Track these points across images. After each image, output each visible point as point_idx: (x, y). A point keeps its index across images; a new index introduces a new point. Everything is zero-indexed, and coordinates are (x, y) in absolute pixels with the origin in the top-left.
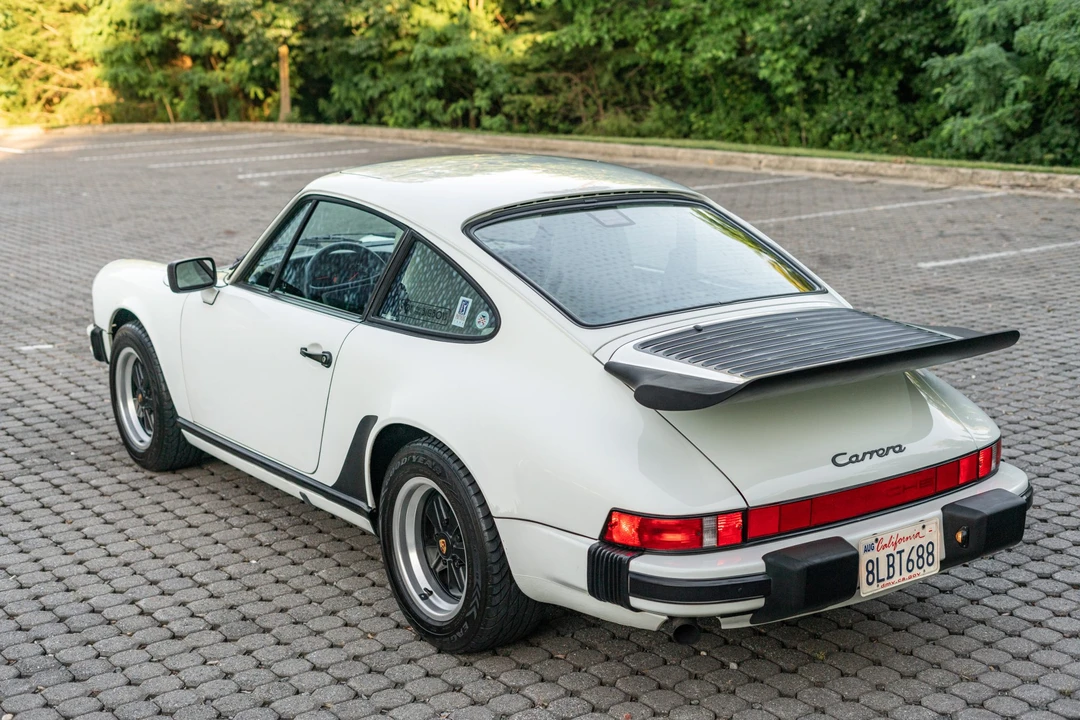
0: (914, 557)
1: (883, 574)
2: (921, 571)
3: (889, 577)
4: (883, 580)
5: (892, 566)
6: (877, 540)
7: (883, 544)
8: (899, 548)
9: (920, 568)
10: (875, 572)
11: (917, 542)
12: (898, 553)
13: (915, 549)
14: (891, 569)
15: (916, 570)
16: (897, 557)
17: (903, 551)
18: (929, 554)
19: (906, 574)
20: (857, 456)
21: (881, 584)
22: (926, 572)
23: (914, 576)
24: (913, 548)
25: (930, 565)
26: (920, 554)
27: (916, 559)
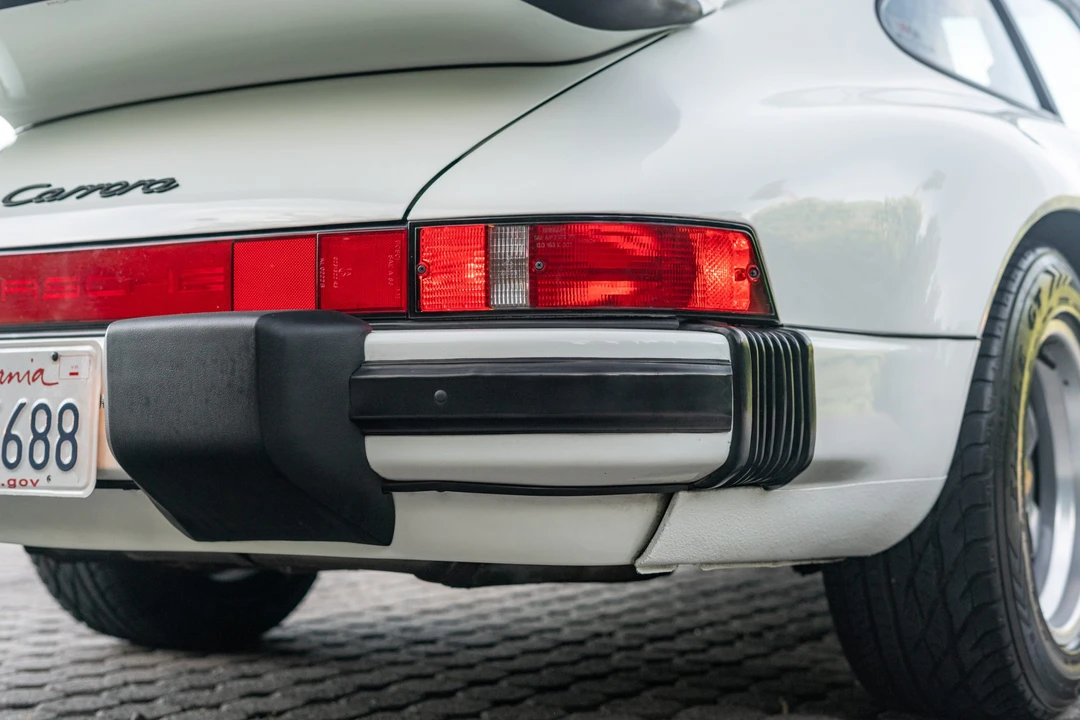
0: (22, 430)
2: (41, 476)
9: (38, 467)
11: (35, 395)
13: (26, 416)
15: (25, 471)
18: (64, 436)
22: (53, 483)
23: (24, 484)
24: (22, 406)
25: (66, 468)
26: (41, 429)
27: (27, 438)
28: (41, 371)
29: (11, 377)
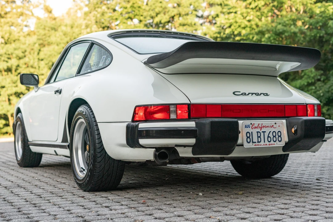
0: (271, 135)
1: (255, 139)
2: (275, 143)
3: (258, 142)
4: (255, 142)
5: (260, 137)
6: (251, 124)
7: (255, 126)
8: (263, 130)
9: (274, 141)
10: (251, 137)
11: (272, 130)
12: (262, 132)
13: (271, 133)
14: (259, 139)
15: (272, 142)
16: (262, 134)
17: (265, 132)
18: (279, 136)
19: (267, 142)
20: (245, 93)
21: (254, 144)
22: (278, 144)
23: (272, 144)
24: (270, 132)
25: (280, 141)
26: (274, 135)
27: (272, 137)
28: (273, 126)
29: (267, 127)
